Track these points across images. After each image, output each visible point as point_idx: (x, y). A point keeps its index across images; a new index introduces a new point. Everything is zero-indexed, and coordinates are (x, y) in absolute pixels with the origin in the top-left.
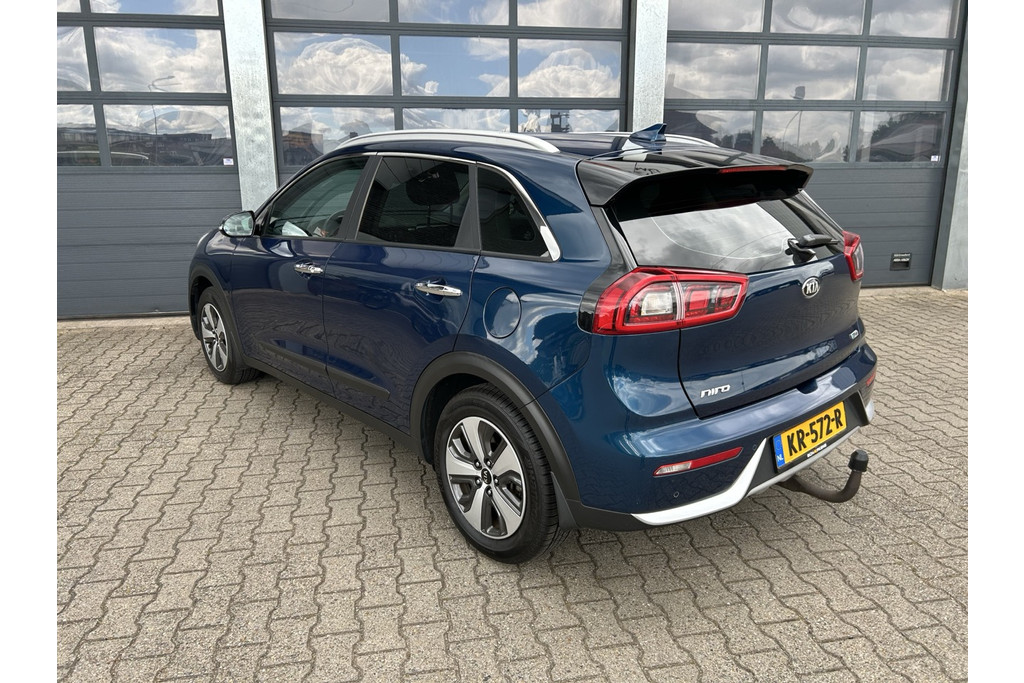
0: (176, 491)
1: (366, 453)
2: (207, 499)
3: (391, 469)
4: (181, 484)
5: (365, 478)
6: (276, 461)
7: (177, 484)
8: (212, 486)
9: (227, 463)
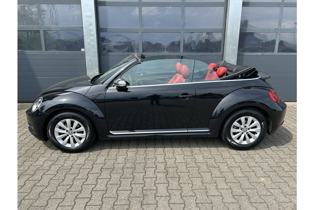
0: (24, 185)
1: (102, 172)
2: (33, 191)
3: (108, 182)
4: (28, 181)
5: (96, 186)
6: (67, 173)
7: (26, 181)
8: (38, 184)
9: (49, 172)
